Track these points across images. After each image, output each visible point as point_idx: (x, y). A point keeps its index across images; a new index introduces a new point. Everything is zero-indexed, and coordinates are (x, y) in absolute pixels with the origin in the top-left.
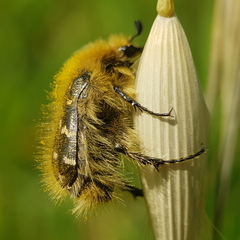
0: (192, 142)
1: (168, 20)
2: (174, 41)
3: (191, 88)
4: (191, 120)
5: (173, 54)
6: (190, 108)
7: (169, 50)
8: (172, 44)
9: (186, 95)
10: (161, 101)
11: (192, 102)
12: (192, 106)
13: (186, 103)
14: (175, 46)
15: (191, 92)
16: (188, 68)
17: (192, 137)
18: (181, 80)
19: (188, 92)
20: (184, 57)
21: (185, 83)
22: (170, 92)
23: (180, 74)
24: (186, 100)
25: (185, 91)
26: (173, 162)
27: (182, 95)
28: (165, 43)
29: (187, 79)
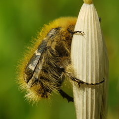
0: (98, 73)
1: (89, 6)
2: (91, 18)
3: (99, 44)
4: (98, 61)
5: (90, 25)
6: (98, 55)
7: (88, 23)
8: (90, 20)
9: (96, 48)
10: (83, 50)
11: (99, 52)
12: (99, 54)
13: (96, 52)
14: (91, 20)
15: (99, 46)
16: (98, 33)
17: (98, 71)
18: (93, 39)
19: (97, 46)
20: (96, 27)
21: (95, 41)
22: (87, 45)
23: (93, 36)
24: (96, 50)
25: (96, 46)
26: (87, 84)
27: (94, 48)
28: (86, 18)
29: (97, 39)
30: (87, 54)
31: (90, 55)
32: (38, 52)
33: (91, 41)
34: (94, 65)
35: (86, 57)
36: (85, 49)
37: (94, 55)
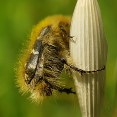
2: (91, 4)
4: (100, 47)
5: (91, 11)
7: (89, 9)
8: (90, 6)
9: (98, 33)
10: (85, 37)
13: (98, 38)
14: (92, 7)
16: (99, 19)
18: (95, 25)
21: (97, 27)
22: (90, 32)
23: (95, 22)
27: (96, 34)
30: (89, 40)
31: (93, 41)
32: (35, 51)
33: (93, 27)
34: (97, 51)
35: (88, 43)
36: (87, 36)
37: (97, 41)
